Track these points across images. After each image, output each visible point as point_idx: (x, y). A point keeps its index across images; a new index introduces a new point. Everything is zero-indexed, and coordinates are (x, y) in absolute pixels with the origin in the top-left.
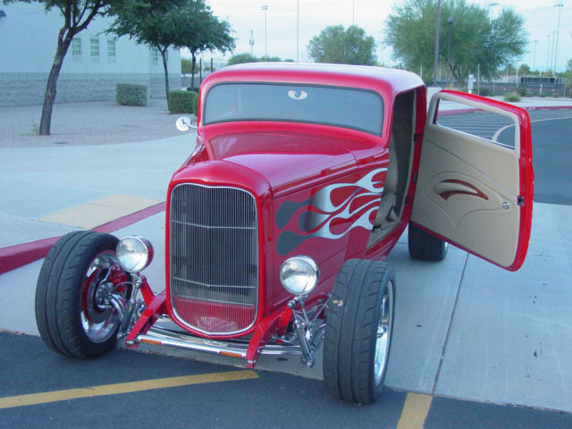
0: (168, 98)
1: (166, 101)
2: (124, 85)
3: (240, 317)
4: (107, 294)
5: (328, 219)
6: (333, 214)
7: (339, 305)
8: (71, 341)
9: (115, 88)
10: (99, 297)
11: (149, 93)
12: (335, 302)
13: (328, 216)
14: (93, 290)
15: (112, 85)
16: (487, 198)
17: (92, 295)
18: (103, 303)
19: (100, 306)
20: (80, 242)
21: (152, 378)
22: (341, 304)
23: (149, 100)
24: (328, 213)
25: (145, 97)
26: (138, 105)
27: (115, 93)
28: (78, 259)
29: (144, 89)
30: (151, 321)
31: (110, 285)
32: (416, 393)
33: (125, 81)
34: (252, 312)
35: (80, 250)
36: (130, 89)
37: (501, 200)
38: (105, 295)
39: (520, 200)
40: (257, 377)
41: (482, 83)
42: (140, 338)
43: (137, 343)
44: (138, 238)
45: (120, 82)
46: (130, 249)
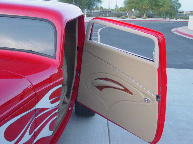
16: (131, 93)
37: (143, 96)
39: (157, 97)
41: (89, 12)
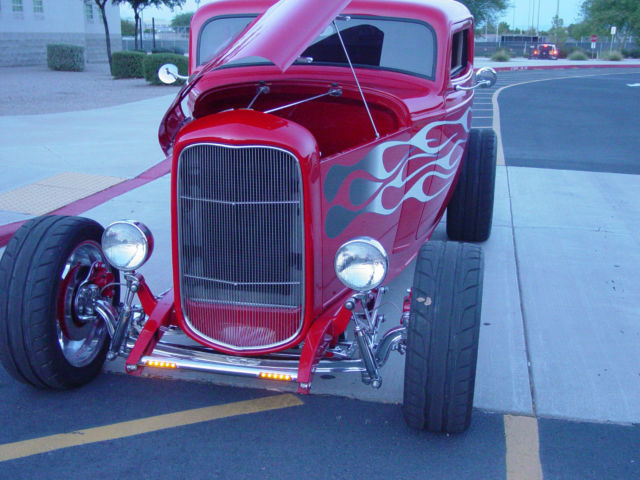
0: (110, 61)
1: (108, 66)
2: (56, 46)
3: (280, 324)
4: (90, 300)
5: (380, 189)
6: (386, 181)
7: (426, 304)
8: (45, 366)
9: (44, 50)
10: (79, 305)
11: (85, 55)
12: (421, 299)
13: (379, 185)
14: (71, 295)
15: (42, 47)
17: (70, 302)
18: (84, 313)
19: (80, 317)
20: (51, 230)
21: (160, 414)
22: (429, 302)
23: (86, 65)
24: (380, 181)
25: (82, 61)
26: (74, 70)
27: (46, 57)
28: (50, 253)
29: (81, 51)
30: (157, 336)
31: (93, 287)
32: (515, 414)
33: (57, 41)
34: (297, 316)
35: (51, 240)
36: (63, 51)
38: (87, 301)
40: (300, 403)
42: (144, 360)
43: (141, 367)
44: (131, 222)
45: (51, 43)
46: (120, 238)
